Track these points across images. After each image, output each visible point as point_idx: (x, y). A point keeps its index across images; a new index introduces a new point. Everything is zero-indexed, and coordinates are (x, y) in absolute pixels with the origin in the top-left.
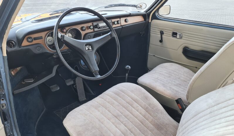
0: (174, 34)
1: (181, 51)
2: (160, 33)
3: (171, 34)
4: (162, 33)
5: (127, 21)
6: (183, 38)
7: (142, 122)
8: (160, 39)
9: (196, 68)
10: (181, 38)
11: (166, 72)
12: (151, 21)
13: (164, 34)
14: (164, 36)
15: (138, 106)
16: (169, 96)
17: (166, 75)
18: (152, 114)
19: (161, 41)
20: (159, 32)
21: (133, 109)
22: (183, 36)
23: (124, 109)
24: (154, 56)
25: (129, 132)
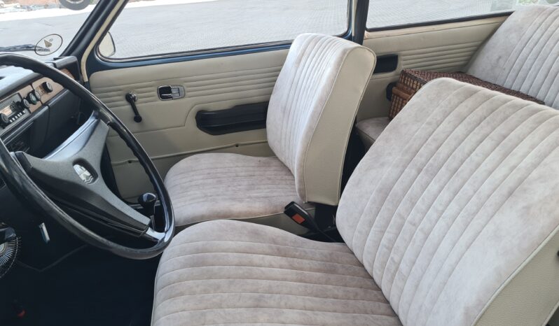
0: (165, 92)
1: (192, 123)
2: (125, 102)
3: (155, 93)
4: (130, 99)
5: (50, 88)
6: (188, 94)
7: (301, 281)
8: (132, 114)
9: (237, 146)
10: (182, 95)
11: (201, 177)
12: (89, 78)
13: (139, 100)
14: (138, 106)
15: (263, 258)
16: (266, 213)
17: (210, 181)
18: (297, 254)
19: (138, 119)
20: (123, 97)
21: (263, 269)
22: (187, 89)
23: (249, 281)
24: (130, 162)
25: (309, 313)
